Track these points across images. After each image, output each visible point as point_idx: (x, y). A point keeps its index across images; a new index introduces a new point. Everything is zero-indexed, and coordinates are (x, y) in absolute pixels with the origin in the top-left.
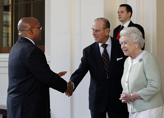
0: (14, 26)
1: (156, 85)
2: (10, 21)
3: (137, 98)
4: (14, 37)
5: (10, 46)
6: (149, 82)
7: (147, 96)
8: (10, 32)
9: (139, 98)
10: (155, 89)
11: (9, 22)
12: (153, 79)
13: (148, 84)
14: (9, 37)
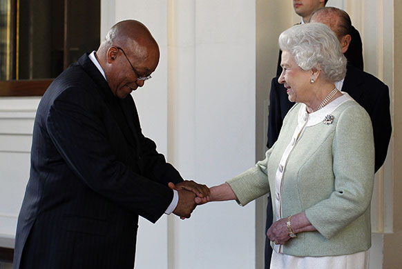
0: (18, 25)
1: (355, 193)
2: (9, 13)
3: (304, 227)
4: (17, 54)
5: (8, 78)
6: (340, 185)
7: (329, 222)
8: (8, 42)
9: (309, 227)
10: (351, 206)
11: (7, 15)
12: (351, 178)
13: (336, 189)
14: (6, 54)
